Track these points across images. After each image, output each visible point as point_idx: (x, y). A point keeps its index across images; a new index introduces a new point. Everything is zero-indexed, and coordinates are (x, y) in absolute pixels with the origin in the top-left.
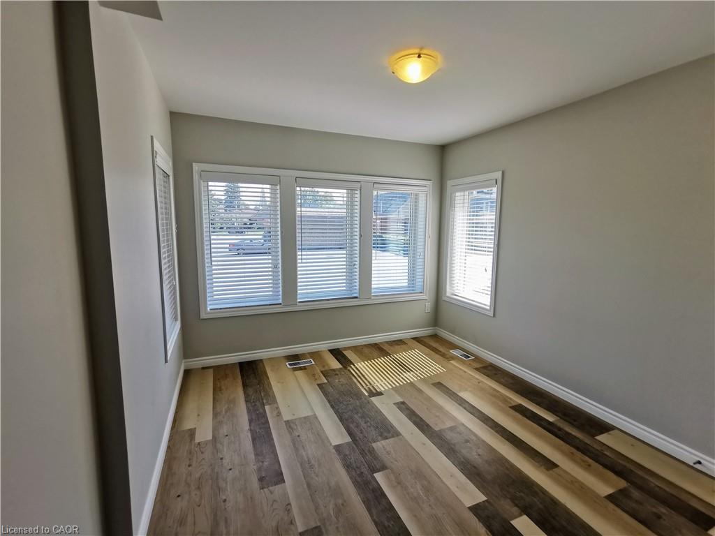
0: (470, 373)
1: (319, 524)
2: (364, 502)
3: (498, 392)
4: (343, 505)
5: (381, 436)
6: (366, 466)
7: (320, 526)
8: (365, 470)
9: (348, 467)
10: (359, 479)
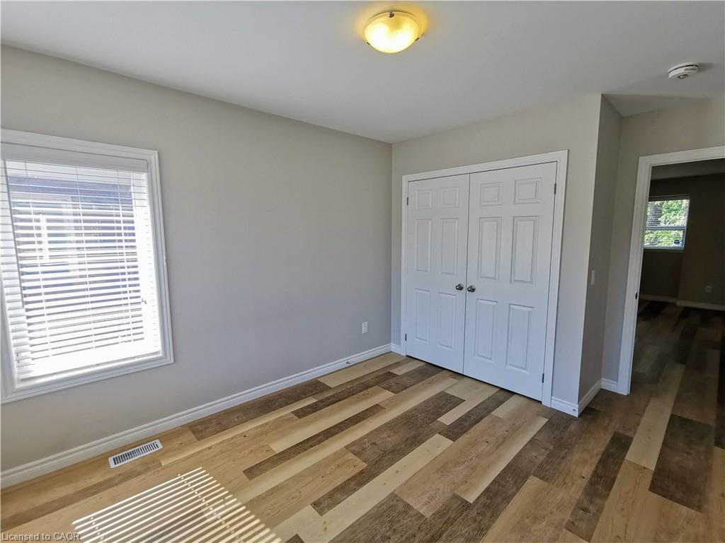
0: (215, 442)
1: (565, 530)
2: (509, 502)
3: (267, 424)
4: (528, 517)
5: (406, 513)
6: (465, 513)
7: (566, 528)
8: (473, 513)
9: (482, 530)
10: (489, 514)
